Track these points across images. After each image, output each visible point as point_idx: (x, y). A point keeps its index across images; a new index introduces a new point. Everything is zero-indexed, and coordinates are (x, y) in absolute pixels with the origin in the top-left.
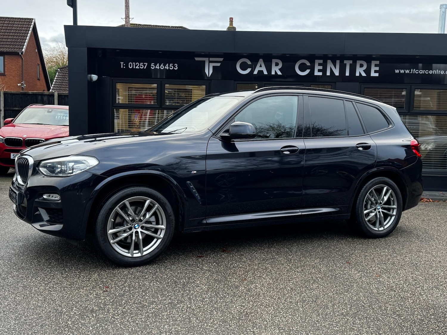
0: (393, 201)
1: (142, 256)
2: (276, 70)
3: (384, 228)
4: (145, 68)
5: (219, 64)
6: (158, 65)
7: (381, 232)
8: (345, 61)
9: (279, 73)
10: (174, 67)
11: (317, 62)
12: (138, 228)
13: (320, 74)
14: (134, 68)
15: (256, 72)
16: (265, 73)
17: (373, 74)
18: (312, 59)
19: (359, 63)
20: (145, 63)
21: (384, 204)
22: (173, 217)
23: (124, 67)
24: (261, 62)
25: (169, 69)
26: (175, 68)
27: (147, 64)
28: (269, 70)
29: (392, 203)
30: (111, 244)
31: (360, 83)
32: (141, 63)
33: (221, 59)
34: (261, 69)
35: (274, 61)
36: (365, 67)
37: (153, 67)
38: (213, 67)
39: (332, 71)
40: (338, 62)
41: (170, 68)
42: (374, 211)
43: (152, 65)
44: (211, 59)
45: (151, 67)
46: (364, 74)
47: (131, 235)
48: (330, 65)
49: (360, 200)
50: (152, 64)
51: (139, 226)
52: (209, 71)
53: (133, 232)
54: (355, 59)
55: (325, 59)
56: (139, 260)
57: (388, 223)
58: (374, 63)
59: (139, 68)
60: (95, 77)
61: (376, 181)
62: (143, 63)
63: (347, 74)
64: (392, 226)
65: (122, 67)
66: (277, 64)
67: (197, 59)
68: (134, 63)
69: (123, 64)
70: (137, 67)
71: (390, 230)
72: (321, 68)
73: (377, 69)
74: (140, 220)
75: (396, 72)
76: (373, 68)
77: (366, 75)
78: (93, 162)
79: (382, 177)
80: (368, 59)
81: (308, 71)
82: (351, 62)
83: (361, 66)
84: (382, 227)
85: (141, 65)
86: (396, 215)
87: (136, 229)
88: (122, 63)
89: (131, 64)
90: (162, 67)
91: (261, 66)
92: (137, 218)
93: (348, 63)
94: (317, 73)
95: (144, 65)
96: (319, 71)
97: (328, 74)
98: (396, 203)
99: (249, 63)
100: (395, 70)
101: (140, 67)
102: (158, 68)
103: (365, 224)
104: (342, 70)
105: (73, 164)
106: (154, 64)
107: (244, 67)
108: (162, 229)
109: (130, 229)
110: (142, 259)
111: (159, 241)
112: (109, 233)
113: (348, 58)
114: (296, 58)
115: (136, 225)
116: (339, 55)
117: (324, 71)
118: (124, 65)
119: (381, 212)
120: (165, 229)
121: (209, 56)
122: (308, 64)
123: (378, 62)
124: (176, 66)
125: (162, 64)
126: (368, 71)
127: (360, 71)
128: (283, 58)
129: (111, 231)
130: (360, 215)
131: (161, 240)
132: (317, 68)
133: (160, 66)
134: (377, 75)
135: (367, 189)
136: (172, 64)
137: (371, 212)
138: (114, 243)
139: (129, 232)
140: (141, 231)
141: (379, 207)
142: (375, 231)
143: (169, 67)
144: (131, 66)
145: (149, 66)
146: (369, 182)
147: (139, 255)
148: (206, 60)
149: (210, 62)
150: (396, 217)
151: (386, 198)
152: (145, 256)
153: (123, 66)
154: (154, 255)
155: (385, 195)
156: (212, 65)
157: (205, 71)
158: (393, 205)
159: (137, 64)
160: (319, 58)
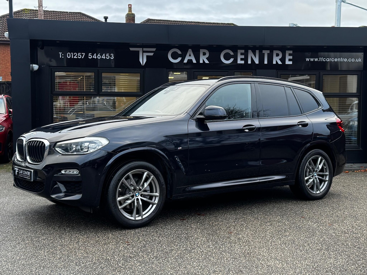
0: (326, 169)
1: (142, 219)
2: (204, 59)
3: (320, 191)
4: (83, 58)
5: (152, 54)
6: (95, 54)
7: (318, 195)
8: (263, 51)
9: (207, 62)
10: (111, 56)
11: (239, 52)
12: (138, 196)
13: (243, 62)
14: (72, 57)
15: (185, 61)
16: (194, 61)
17: (288, 62)
18: (235, 49)
19: (275, 52)
20: (82, 54)
21: (319, 172)
22: (164, 186)
24: (190, 51)
26: (111, 58)
27: (84, 54)
28: (198, 59)
29: (325, 171)
30: (120, 209)
31: (276, 70)
32: (79, 53)
33: (154, 49)
34: (190, 58)
35: (202, 51)
36: (280, 56)
37: (90, 57)
38: (147, 56)
39: (252, 60)
40: (257, 52)
41: (107, 58)
42: (312, 177)
43: (89, 55)
44: (145, 49)
45: (89, 57)
46: (280, 63)
47: (133, 202)
48: (250, 54)
49: (302, 169)
50: (89, 54)
51: (139, 194)
52: (143, 60)
53: (135, 199)
54: (272, 49)
55: (246, 49)
56: (140, 222)
57: (323, 187)
58: (288, 52)
59: (77, 58)
60: (36, 67)
61: (313, 153)
62: (80, 53)
63: (266, 62)
64: (326, 190)
65: (61, 57)
66: (204, 54)
67: (131, 49)
68: (72, 53)
69: (62, 54)
70: (75, 57)
71: (324, 193)
72: (243, 57)
73: (291, 57)
74: (140, 190)
75: (307, 61)
76: (288, 57)
77: (281, 64)
78: (104, 142)
79: (317, 150)
80: (283, 49)
81: (231, 60)
82: (268, 52)
83: (277, 55)
84: (319, 191)
85: (79, 55)
86: (328, 181)
87: (137, 196)
88: (60, 53)
89: (69, 55)
90: (99, 57)
91: (190, 56)
92: (138, 188)
93: (266, 53)
94: (240, 62)
95: (82, 55)
96: (242, 59)
97: (249, 62)
98: (328, 170)
99: (180, 52)
100: (306, 59)
101: (78, 57)
102: (95, 57)
103: (306, 188)
104: (261, 59)
105: (88, 144)
106: (91, 54)
107: (174, 57)
108: (156, 196)
109: (133, 196)
110: (143, 222)
111: (155, 206)
112: (118, 200)
113: (266, 49)
114: (221, 48)
115: (137, 193)
116: (258, 46)
117: (246, 59)
119: (317, 178)
120: (159, 196)
121: (142, 46)
122: (232, 53)
123: (291, 52)
124: (112, 56)
125: (99, 54)
126: (283, 60)
127: (276, 60)
128: (210, 48)
129: (119, 199)
130: (302, 181)
131: (156, 205)
132: (240, 57)
133: (97, 56)
134: (291, 63)
135: (307, 159)
136: (108, 54)
137: (310, 178)
138: (121, 209)
139: (132, 199)
140: (140, 198)
141: (316, 174)
142: (313, 194)
143: (105, 56)
144: (69, 56)
145: (87, 56)
146: (308, 154)
147: (140, 218)
148: (140, 50)
149: (144, 52)
150: (329, 182)
151: (320, 167)
152: (145, 219)
153: (62, 56)
154: (151, 218)
155: (320, 164)
156: (145, 54)
157: (140, 60)
158: (326, 172)
159: (75, 54)
160: (241, 48)
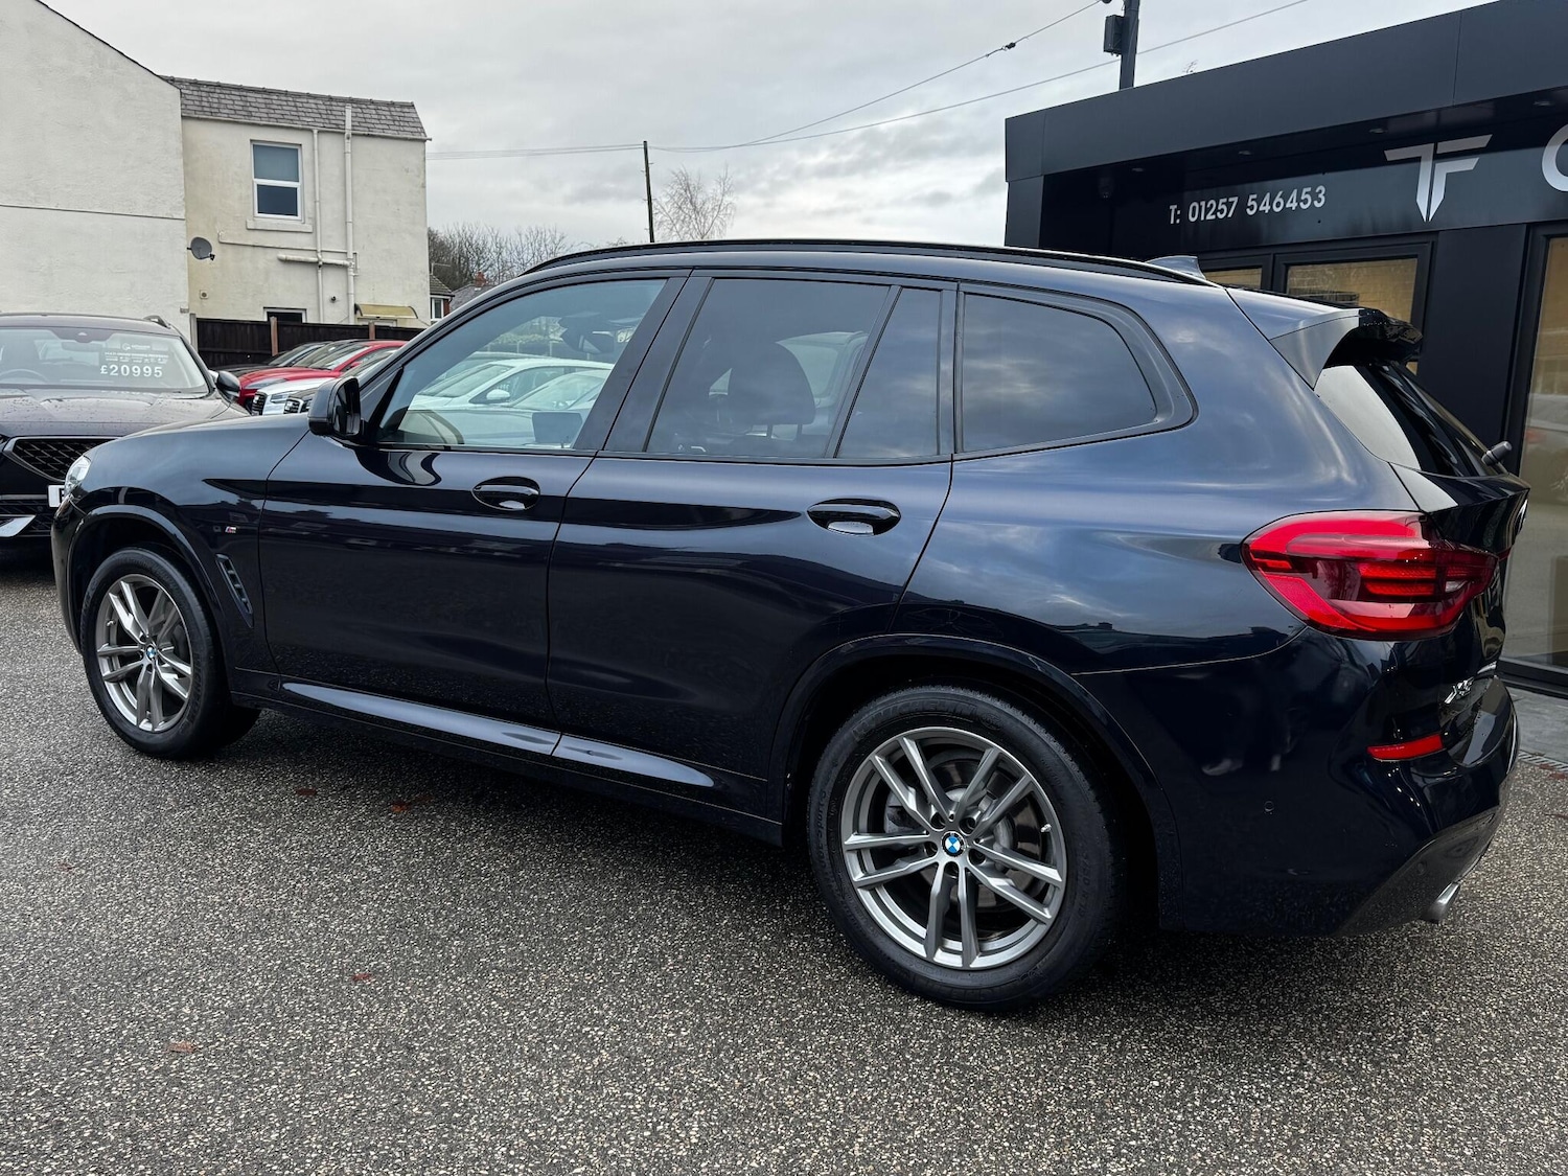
4: (1230, 215)
5: (1469, 165)
6: (1268, 197)
10: (1315, 197)
14: (1202, 218)
20: (1231, 200)
23: (1178, 221)
25: (1298, 206)
26: (1316, 203)
27: (1235, 199)
32: (1222, 200)
33: (1483, 141)
37: (1252, 208)
38: (1448, 175)
41: (1301, 204)
43: (1249, 204)
44: (1445, 147)
45: (1248, 210)
50: (1251, 197)
52: (1430, 196)
59: (1214, 217)
62: (1226, 199)
65: (1172, 222)
67: (1392, 154)
68: (1203, 202)
69: (1176, 211)
70: (1209, 217)
85: (1219, 208)
88: (1173, 207)
89: (1194, 208)
90: (1278, 205)
95: (1230, 205)
101: (1218, 214)
102: (1267, 208)
106: (1256, 195)
118: (1179, 212)
121: (1436, 132)
124: (1321, 196)
125: (1281, 192)
133: (1271, 202)
136: (1309, 189)
143: (1299, 199)
144: (1193, 216)
145: (1242, 206)
148: (1426, 152)
149: (1438, 157)
153: (1176, 217)
156: (1446, 168)
157: (1418, 200)
159: (1212, 205)
